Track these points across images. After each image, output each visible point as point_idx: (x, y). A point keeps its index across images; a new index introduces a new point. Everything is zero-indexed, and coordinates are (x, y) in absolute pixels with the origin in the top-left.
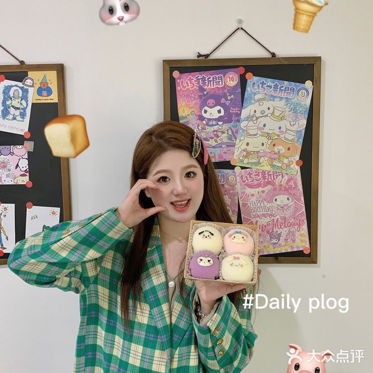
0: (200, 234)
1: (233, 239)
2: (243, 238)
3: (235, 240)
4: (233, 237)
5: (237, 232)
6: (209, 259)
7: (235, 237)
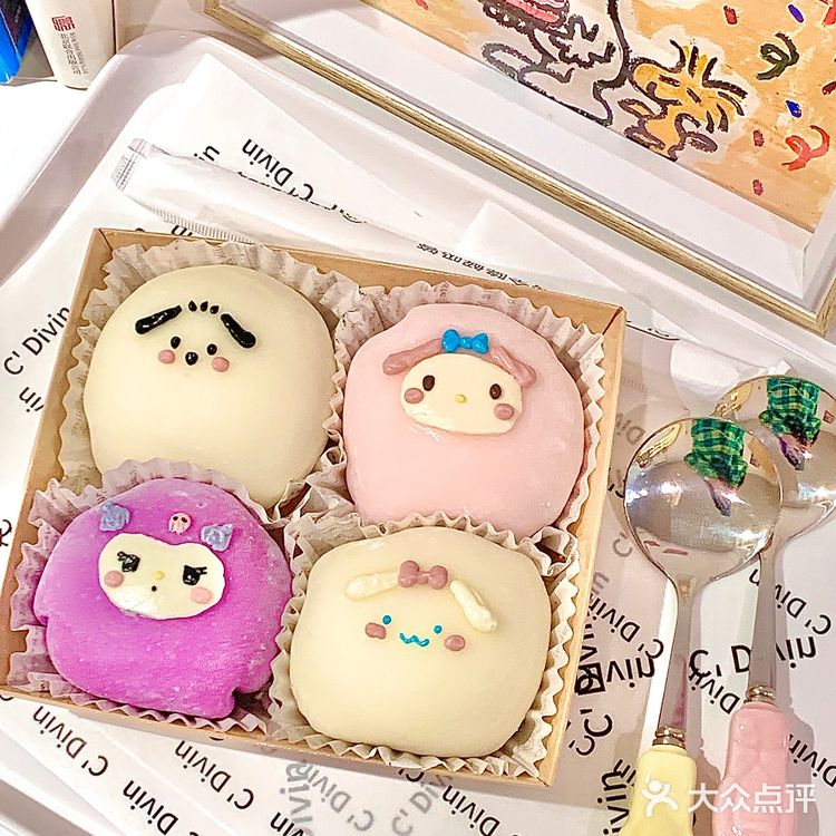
0: (144, 326)
1: (414, 397)
2: (496, 391)
3: (425, 411)
4: (414, 378)
5: (453, 343)
6: (198, 555)
7: (429, 382)
